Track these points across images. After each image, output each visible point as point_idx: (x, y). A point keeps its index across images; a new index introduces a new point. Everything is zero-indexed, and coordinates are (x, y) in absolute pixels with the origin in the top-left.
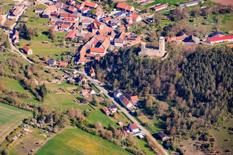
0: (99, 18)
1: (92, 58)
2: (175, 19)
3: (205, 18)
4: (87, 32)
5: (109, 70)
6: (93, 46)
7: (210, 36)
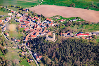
0: (38, 23)
1: (31, 39)
2: (67, 26)
3: (79, 26)
4: (32, 29)
5: (34, 44)
6: (32, 34)
7: (78, 33)
